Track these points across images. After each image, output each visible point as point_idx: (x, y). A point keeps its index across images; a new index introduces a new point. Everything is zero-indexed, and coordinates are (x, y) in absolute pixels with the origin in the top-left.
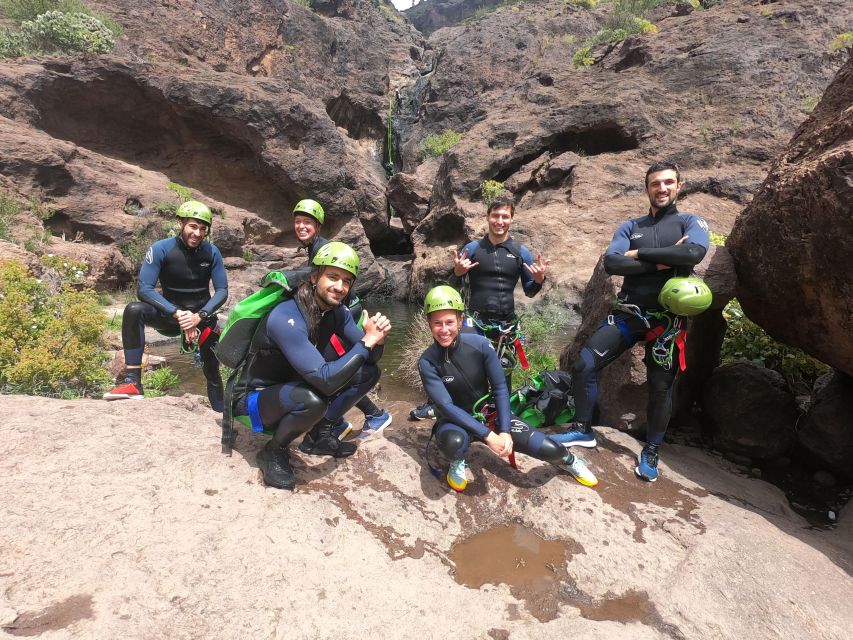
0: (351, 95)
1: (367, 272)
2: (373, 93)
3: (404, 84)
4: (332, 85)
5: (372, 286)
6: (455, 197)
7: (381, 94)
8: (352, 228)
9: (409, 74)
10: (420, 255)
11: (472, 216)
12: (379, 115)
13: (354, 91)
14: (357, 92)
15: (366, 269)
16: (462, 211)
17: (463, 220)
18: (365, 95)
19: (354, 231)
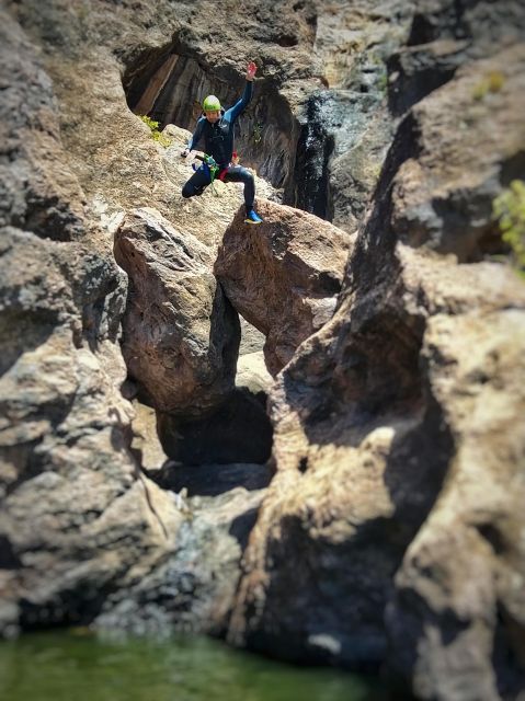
0: (204, 47)
1: (98, 525)
2: (265, 41)
3: (374, 38)
4: (146, 18)
5: (121, 573)
6: (405, 252)
7: (289, 41)
8: (48, 368)
9: (388, 14)
10: (293, 461)
11: (453, 308)
12: (283, 92)
13: (213, 36)
14: (221, 37)
15: (98, 513)
16: (421, 296)
17: (421, 324)
18: (244, 46)
19: (52, 379)
